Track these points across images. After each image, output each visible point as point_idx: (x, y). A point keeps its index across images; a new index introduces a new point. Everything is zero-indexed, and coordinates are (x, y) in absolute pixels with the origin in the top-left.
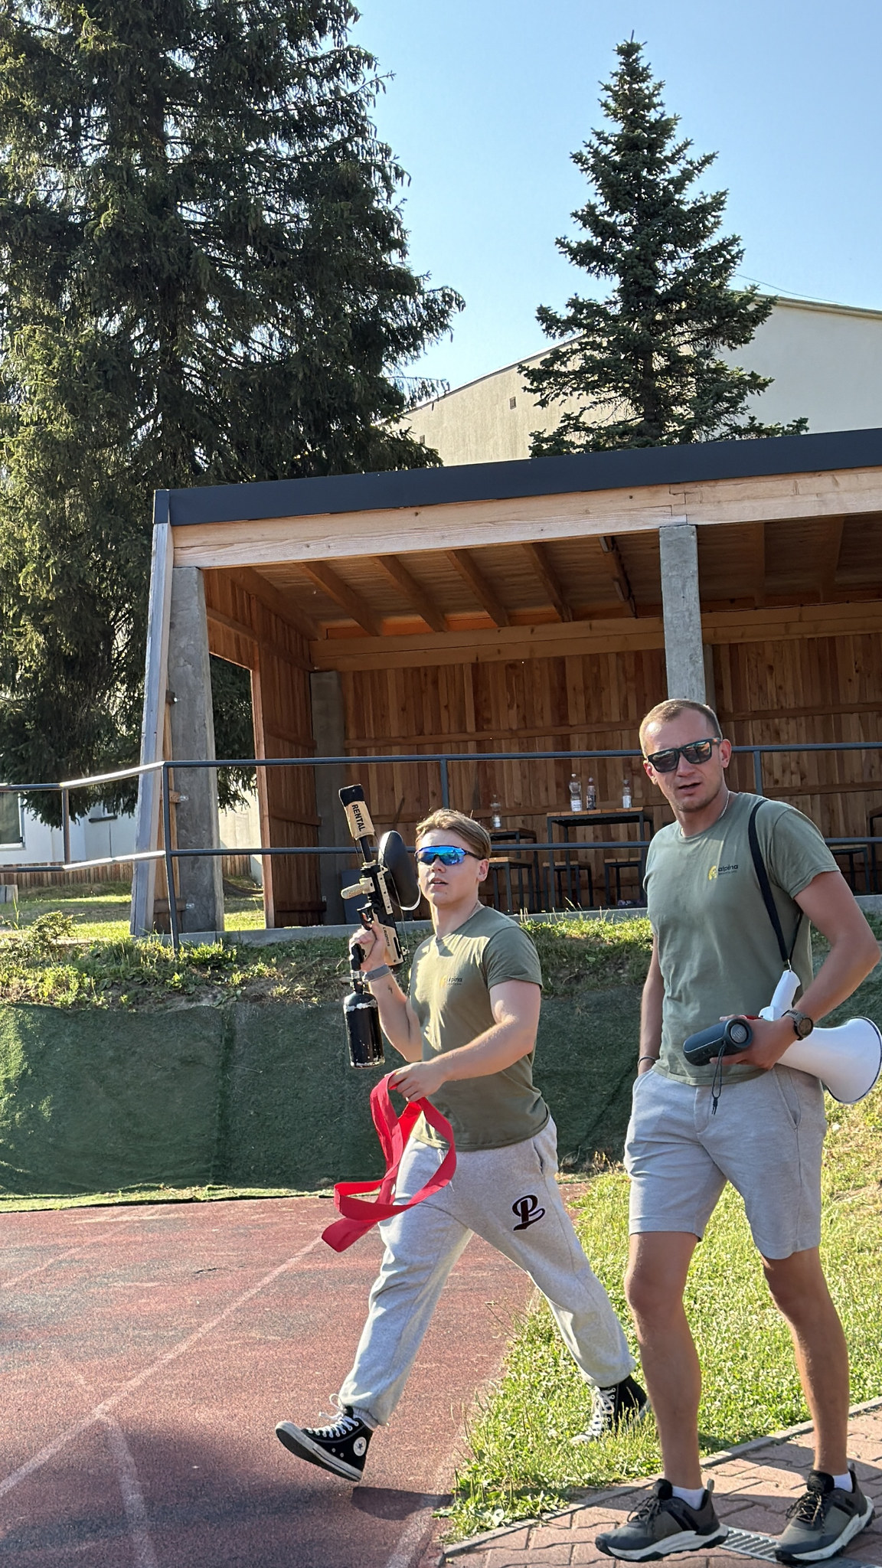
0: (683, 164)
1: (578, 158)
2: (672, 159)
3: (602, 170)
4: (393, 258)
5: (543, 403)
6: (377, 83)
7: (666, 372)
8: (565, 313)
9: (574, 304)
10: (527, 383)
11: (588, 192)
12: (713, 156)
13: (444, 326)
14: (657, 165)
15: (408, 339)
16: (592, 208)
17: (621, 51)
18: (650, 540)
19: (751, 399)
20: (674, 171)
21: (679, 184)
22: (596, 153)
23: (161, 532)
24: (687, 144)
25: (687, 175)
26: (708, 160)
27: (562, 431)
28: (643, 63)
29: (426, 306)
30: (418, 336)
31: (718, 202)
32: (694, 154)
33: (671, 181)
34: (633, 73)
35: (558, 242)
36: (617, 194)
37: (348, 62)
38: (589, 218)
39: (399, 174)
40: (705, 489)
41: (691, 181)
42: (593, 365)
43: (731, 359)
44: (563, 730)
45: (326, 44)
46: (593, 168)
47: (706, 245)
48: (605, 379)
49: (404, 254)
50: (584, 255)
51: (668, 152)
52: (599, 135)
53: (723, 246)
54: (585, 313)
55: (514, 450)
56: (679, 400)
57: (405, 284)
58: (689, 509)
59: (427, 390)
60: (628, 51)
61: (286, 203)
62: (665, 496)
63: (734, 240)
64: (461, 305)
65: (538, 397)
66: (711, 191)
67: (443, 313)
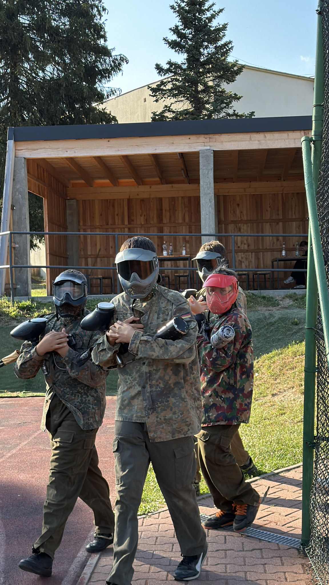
0: (212, 12)
1: (172, 7)
2: (208, 10)
3: (181, 12)
4: (101, 42)
5: (157, 101)
7: (203, 91)
8: (166, 67)
9: (169, 63)
10: (151, 93)
11: (176, 21)
12: (223, 10)
13: (120, 70)
14: (202, 12)
15: (106, 74)
16: (177, 27)
18: (196, 155)
19: (234, 103)
20: (208, 14)
21: (210, 19)
22: (179, 6)
23: (10, 143)
24: (213, 5)
25: (213, 17)
26: (221, 11)
27: (164, 112)
29: (113, 61)
30: (110, 73)
31: (224, 27)
32: (216, 8)
33: (207, 18)
35: (164, 39)
36: (187, 22)
38: (176, 30)
39: (104, 9)
40: (217, 137)
41: (214, 19)
42: (175, 88)
43: (227, 87)
44: (161, 225)
46: (178, 12)
47: (220, 43)
48: (180, 93)
49: (105, 41)
50: (173, 45)
51: (206, 6)
53: (226, 44)
54: (173, 67)
55: (145, 118)
56: (207, 102)
57: (105, 52)
58: (211, 144)
59: (113, 92)
61: (60, 18)
62: (202, 139)
63: (230, 42)
64: (127, 62)
65: (155, 98)
66: (222, 23)
67: (120, 64)
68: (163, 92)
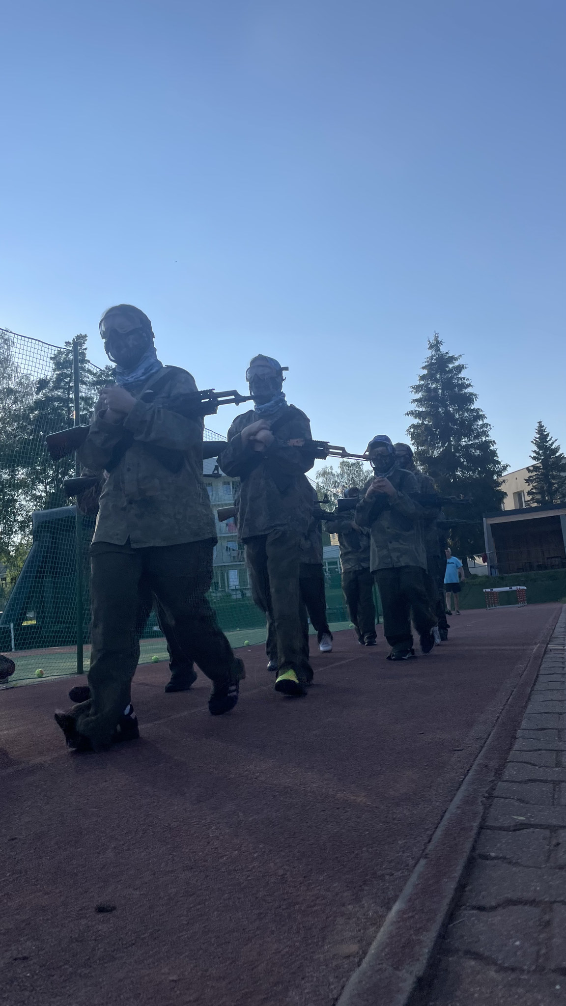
0: (552, 441)
1: (532, 442)
2: (550, 440)
3: (537, 444)
4: (495, 458)
5: (529, 485)
6: (490, 428)
8: (532, 468)
11: (535, 448)
13: (506, 470)
14: (547, 442)
15: (499, 473)
16: (535, 450)
17: (539, 423)
18: (558, 517)
20: (550, 442)
21: (552, 445)
22: (535, 441)
23: (484, 519)
24: (552, 437)
25: (553, 443)
26: (556, 440)
28: (543, 425)
29: (502, 467)
30: (501, 472)
31: (558, 447)
32: (553, 439)
33: (550, 444)
34: (541, 426)
35: (530, 456)
36: (540, 447)
37: (486, 425)
38: (535, 452)
42: (538, 478)
45: (480, 423)
46: (535, 443)
47: (558, 455)
49: (498, 457)
50: (534, 458)
51: (548, 440)
52: (536, 438)
54: (535, 468)
56: (555, 483)
57: (499, 463)
59: (504, 481)
60: (540, 422)
63: (563, 454)
64: (510, 466)
65: (528, 484)
66: (557, 445)
67: (506, 468)
68: (532, 481)
